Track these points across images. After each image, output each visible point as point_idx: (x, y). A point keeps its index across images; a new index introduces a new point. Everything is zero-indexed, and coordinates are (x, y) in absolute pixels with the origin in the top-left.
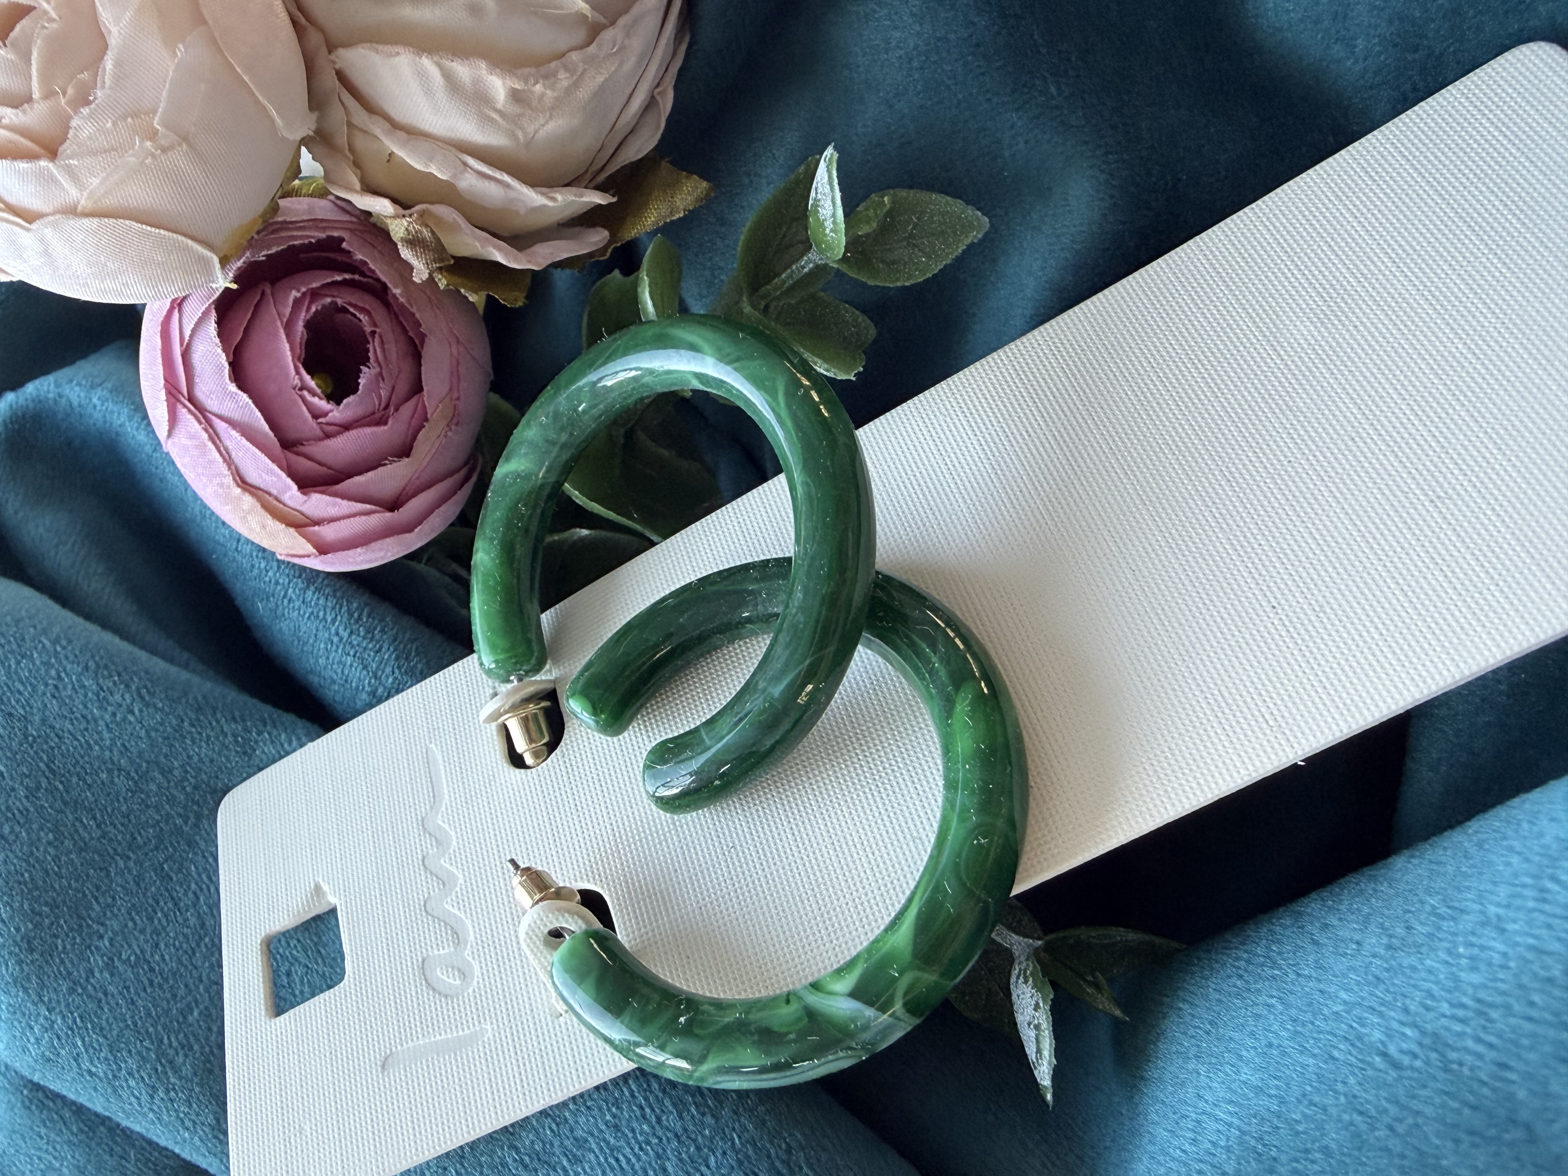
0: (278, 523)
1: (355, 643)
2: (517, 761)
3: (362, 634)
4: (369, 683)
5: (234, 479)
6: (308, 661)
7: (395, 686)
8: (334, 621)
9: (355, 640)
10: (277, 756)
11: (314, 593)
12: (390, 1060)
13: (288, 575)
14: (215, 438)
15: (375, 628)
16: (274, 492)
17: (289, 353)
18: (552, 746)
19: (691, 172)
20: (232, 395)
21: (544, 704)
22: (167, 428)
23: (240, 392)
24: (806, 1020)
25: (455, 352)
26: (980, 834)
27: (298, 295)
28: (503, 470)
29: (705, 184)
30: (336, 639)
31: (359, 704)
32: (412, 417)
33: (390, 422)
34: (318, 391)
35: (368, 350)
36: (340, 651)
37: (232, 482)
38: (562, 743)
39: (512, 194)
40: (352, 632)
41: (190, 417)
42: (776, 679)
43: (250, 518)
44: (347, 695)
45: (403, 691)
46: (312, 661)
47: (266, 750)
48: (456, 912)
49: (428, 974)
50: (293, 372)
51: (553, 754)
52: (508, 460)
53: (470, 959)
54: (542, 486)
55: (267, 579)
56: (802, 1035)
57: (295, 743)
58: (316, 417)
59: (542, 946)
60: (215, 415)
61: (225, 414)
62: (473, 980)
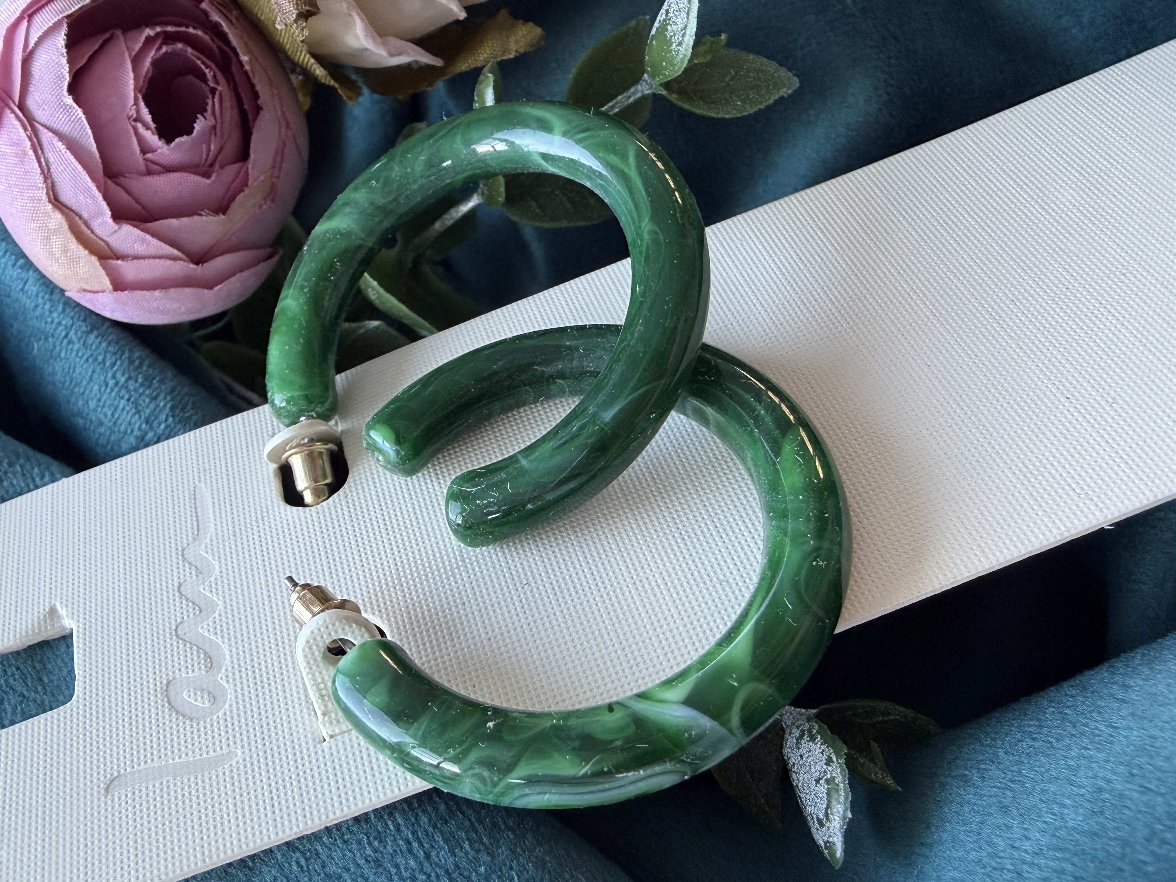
0: (81, 248)
1: (132, 388)
2: (293, 497)
3: (140, 380)
4: (140, 428)
5: (47, 194)
6: (76, 402)
7: (167, 432)
8: (113, 364)
9: (132, 385)
10: (26, 489)
11: (97, 337)
13: (72, 318)
14: (38, 147)
15: (154, 379)
16: (85, 215)
17: (132, 82)
18: (334, 488)
19: (526, 20)
20: (67, 108)
21: (330, 446)
23: (75, 105)
24: (633, 729)
25: (283, 133)
26: (819, 556)
27: (152, 34)
28: (322, 228)
29: (538, 31)
30: (111, 383)
33: (213, 177)
34: (153, 125)
35: (207, 104)
36: (114, 394)
37: (44, 197)
38: (346, 486)
40: (130, 378)
41: (17, 123)
42: (606, 404)
43: (54, 239)
44: (113, 438)
45: (174, 436)
46: (80, 403)
47: (14, 481)
50: (132, 102)
51: (335, 495)
52: (330, 218)
53: (224, 683)
54: (359, 247)
55: (49, 320)
56: (629, 743)
57: (47, 479)
58: (144, 152)
59: (319, 659)
60: (43, 125)
61: (55, 126)
62: (225, 703)
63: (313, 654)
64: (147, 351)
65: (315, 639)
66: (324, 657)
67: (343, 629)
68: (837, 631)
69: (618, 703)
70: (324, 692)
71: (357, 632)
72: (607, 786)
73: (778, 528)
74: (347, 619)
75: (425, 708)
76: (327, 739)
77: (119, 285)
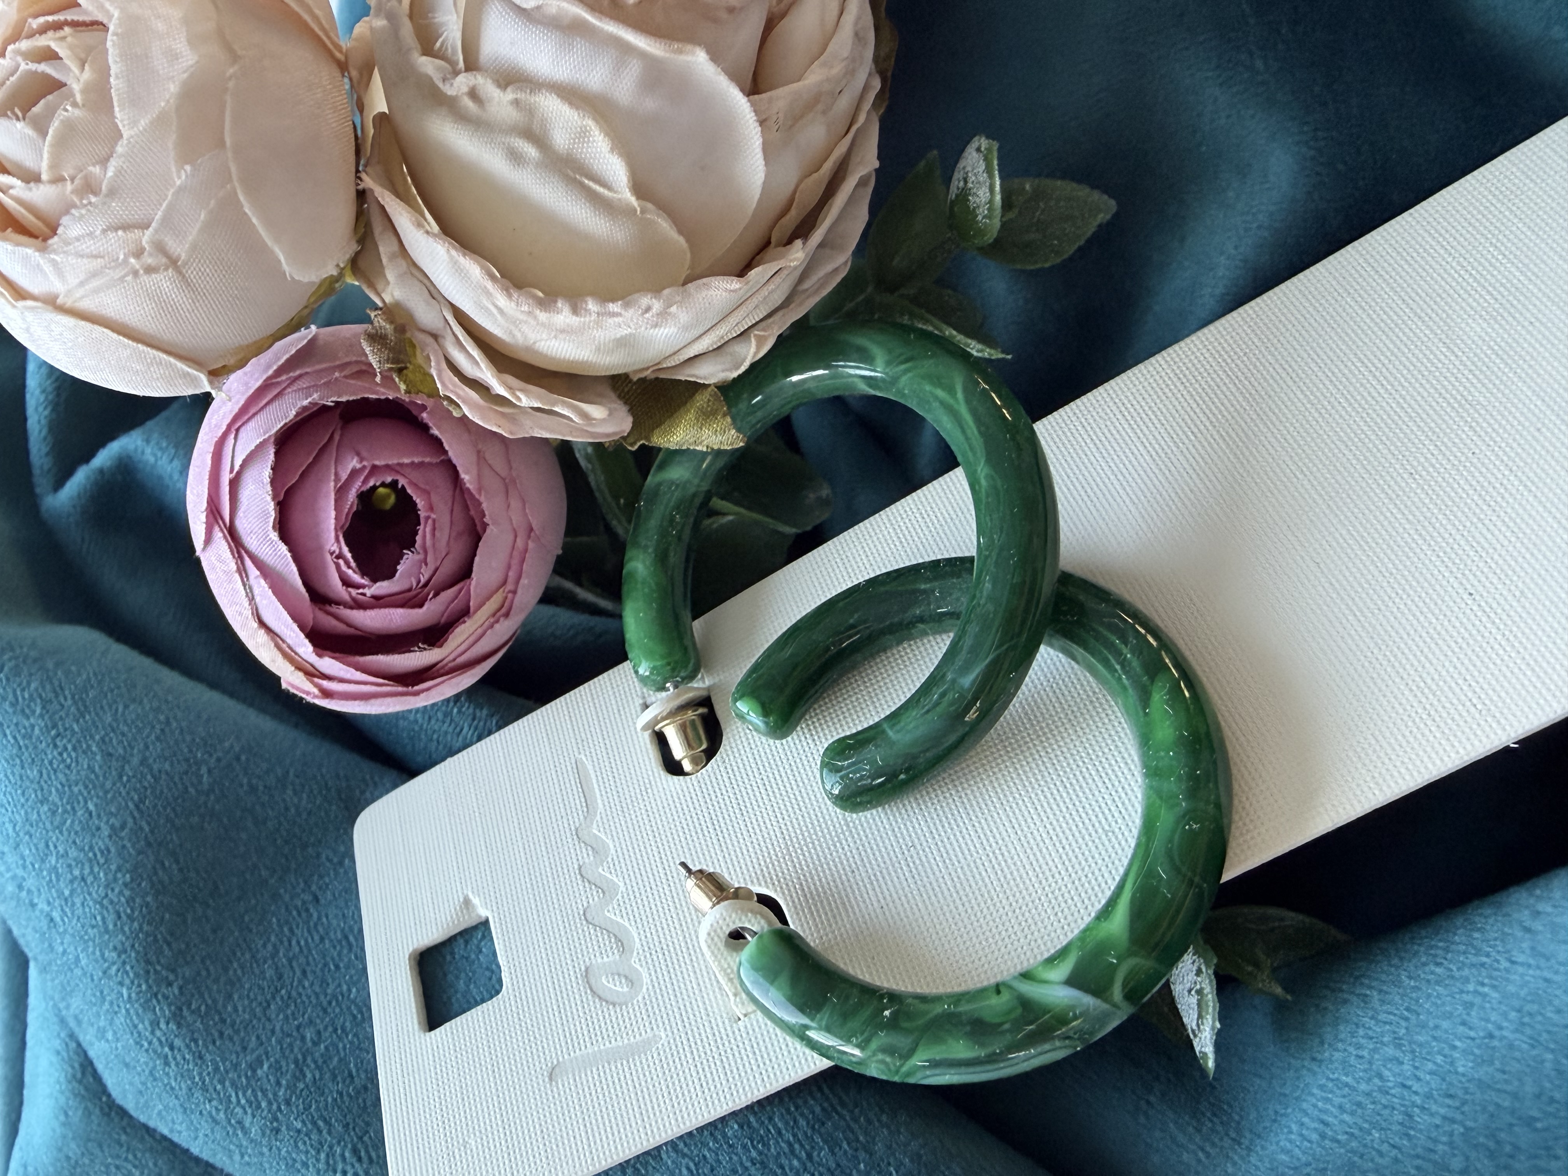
2: (673, 767)
12: (557, 1070)
24: (1019, 1011)
26: (1191, 819)
38: (722, 749)
42: (965, 669)
48: (619, 920)
49: (593, 982)
51: (713, 760)
52: (661, 468)
53: (638, 967)
56: (1018, 1025)
59: (722, 948)
62: (642, 986)
63: (716, 945)
65: (715, 931)
66: (727, 945)
67: (740, 919)
68: (1224, 880)
69: (1004, 984)
75: (826, 1000)
76: (742, 1017)
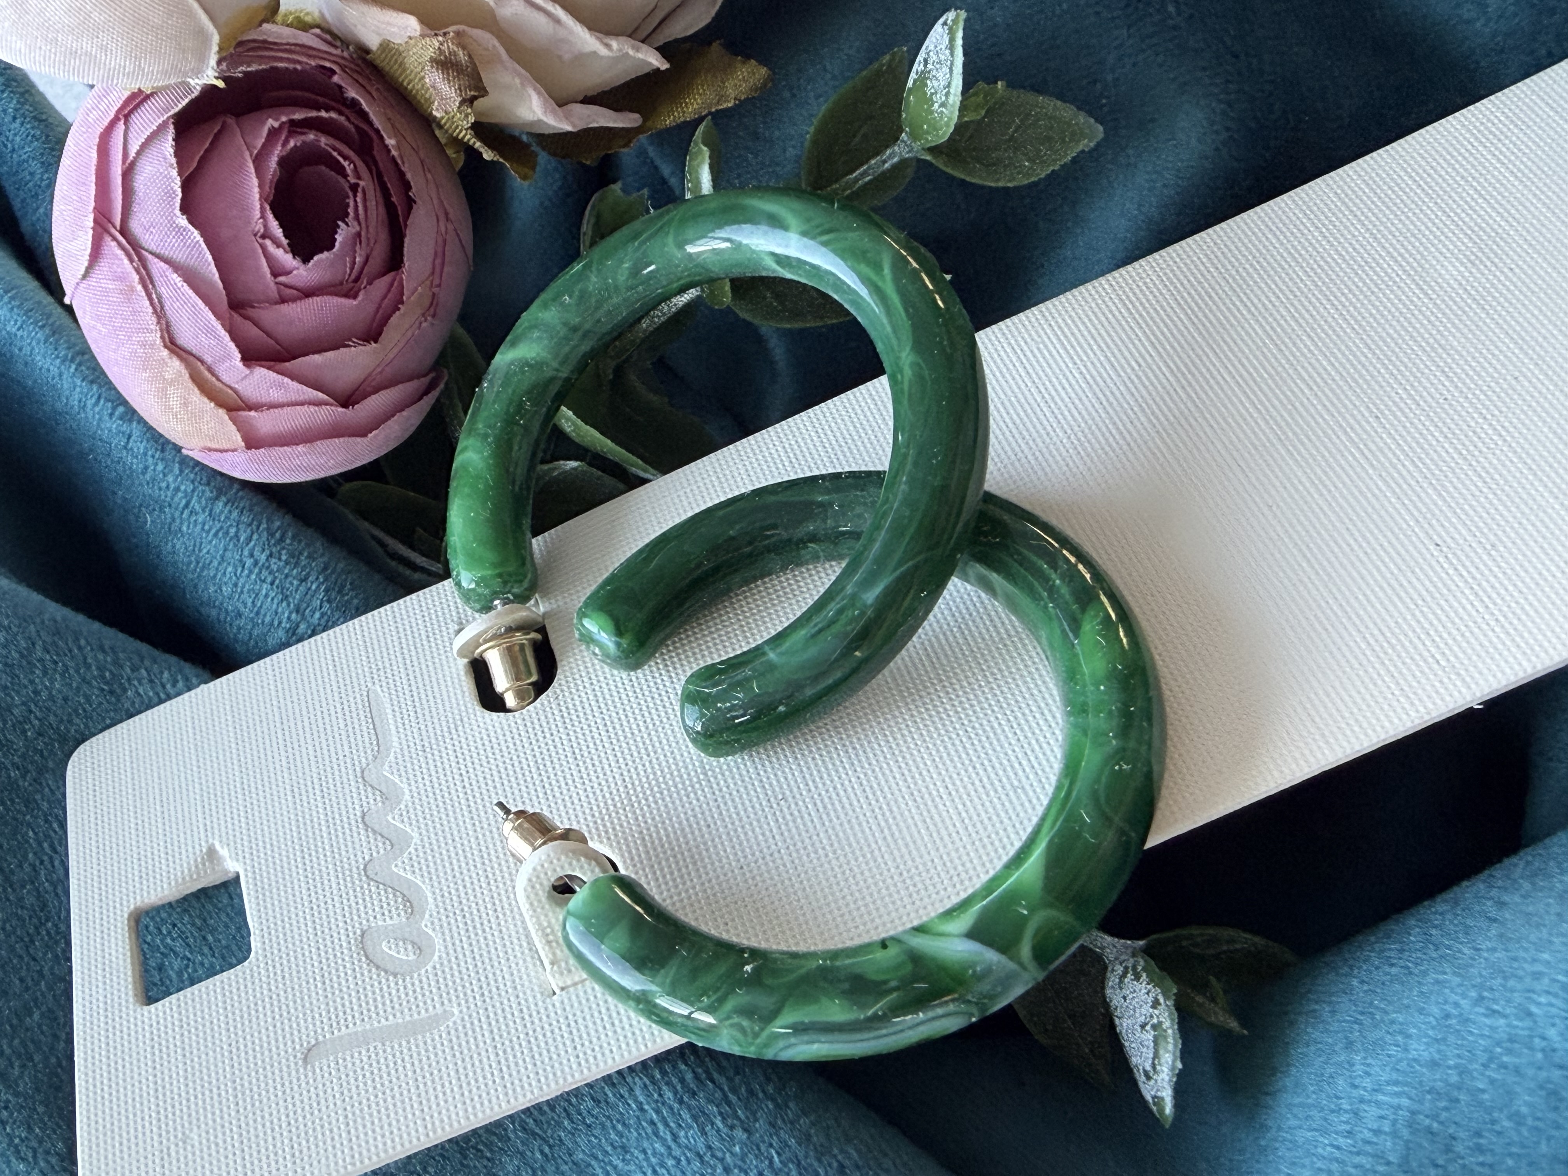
0: (206, 400)
1: (274, 567)
2: (492, 702)
3: (284, 558)
4: (289, 618)
5: (162, 337)
6: (207, 589)
7: (323, 622)
8: (250, 539)
9: (274, 564)
10: (156, 700)
11: (226, 504)
12: (314, 1052)
13: (193, 482)
14: (147, 280)
15: (301, 553)
16: (209, 360)
17: (256, 190)
18: (541, 687)
19: (747, 57)
20: (180, 230)
21: (533, 635)
22: (86, 264)
23: (190, 227)
24: (909, 967)
25: (443, 229)
26: (1122, 759)
27: (276, 125)
28: (504, 358)
29: (764, 71)
30: (249, 562)
31: (271, 642)
32: (385, 297)
33: (360, 298)
34: (285, 242)
35: (348, 205)
36: (253, 577)
37: (159, 341)
38: (555, 683)
39: (562, 33)
40: (271, 555)
41: (120, 253)
42: (867, 583)
43: (171, 390)
44: (256, 632)
45: (332, 627)
46: (212, 589)
47: (141, 691)
48: (409, 876)
49: (370, 951)
50: (258, 214)
51: (543, 696)
52: (513, 344)
54: (552, 379)
55: (164, 485)
56: (905, 984)
57: (181, 686)
58: (275, 275)
59: (544, 900)
60: (151, 253)
61: (166, 253)
62: (433, 954)
63: (537, 894)
64: (288, 518)
65: (538, 877)
66: (550, 897)
67: (570, 864)
68: (1148, 845)
69: (893, 939)
70: (551, 938)
71: (586, 866)
72: (884, 1032)
73: (1075, 726)
74: (574, 852)
75: (673, 952)
76: (557, 991)
77: (252, 442)
